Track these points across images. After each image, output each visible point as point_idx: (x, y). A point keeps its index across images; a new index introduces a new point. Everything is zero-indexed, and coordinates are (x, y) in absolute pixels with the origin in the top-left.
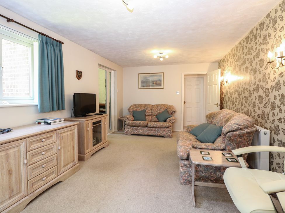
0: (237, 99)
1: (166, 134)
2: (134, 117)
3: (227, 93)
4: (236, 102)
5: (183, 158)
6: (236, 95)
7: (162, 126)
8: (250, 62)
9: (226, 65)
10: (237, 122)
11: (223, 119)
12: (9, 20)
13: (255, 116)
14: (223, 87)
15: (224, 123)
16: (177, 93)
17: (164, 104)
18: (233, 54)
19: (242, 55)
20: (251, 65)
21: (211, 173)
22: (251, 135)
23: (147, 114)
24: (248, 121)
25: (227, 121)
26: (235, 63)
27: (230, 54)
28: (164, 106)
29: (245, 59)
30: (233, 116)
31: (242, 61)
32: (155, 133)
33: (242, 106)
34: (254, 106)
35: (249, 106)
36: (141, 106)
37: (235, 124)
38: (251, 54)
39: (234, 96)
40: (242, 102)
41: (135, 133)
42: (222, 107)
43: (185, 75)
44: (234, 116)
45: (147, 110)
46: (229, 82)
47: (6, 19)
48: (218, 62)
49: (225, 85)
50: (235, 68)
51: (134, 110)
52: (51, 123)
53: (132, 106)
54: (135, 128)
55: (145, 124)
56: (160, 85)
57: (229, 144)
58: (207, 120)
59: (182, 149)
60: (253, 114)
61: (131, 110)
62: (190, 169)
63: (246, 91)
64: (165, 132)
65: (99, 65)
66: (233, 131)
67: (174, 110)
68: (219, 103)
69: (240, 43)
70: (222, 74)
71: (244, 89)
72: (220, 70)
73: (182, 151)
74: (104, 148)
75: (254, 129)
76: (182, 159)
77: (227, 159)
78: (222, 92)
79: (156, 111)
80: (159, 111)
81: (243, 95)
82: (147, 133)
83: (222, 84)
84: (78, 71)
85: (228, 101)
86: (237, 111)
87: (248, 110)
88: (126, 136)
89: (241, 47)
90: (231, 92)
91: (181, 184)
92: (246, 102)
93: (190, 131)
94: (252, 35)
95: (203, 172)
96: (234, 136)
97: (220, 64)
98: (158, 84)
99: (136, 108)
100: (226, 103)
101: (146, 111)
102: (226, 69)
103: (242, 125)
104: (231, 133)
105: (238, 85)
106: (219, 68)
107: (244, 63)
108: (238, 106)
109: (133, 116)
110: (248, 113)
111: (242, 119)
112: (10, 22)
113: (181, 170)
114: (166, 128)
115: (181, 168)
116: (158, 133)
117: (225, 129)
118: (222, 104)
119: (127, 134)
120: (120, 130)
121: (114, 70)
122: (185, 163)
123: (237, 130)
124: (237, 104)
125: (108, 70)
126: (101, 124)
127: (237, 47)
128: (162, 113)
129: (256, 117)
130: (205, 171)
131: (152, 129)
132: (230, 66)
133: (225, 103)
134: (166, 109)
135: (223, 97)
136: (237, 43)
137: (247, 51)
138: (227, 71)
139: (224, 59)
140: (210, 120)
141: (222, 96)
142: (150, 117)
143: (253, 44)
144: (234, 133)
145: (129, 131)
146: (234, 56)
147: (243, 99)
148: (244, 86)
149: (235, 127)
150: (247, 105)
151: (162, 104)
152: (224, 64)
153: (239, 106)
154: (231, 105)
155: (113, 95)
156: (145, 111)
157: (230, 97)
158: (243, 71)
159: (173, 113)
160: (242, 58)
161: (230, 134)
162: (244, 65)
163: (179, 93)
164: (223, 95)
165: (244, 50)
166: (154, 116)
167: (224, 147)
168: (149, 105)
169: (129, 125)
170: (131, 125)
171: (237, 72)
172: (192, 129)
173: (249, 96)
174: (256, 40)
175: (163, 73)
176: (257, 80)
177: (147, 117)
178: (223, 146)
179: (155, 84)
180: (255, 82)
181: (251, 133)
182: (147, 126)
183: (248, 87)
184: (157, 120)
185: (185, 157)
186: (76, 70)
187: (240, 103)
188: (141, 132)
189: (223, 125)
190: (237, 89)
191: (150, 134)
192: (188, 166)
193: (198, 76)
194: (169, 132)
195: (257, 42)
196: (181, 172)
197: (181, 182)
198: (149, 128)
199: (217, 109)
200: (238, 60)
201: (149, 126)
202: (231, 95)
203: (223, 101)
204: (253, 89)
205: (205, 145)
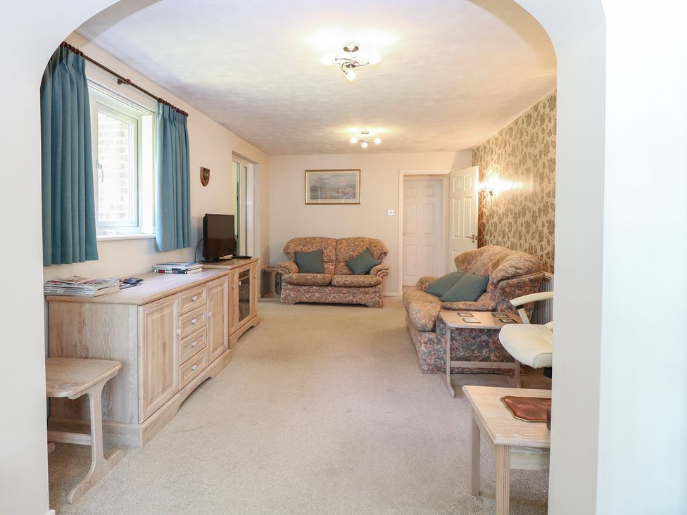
0: (511, 226)
1: (371, 299)
2: (297, 264)
3: (492, 215)
4: (510, 231)
5: (426, 329)
6: (510, 218)
7: (364, 282)
8: (533, 161)
9: (489, 158)
10: (514, 264)
11: (488, 263)
12: (121, 81)
13: (542, 256)
14: (484, 202)
15: (490, 269)
16: (389, 214)
17: (363, 238)
18: (503, 139)
19: (519, 145)
20: (535, 166)
21: (473, 351)
22: (536, 284)
23: (325, 260)
24: (531, 261)
25: (496, 265)
26: (508, 158)
27: (497, 139)
28: (363, 241)
29: (525, 153)
30: (506, 255)
31: (520, 157)
32: (348, 299)
33: (520, 238)
34: (541, 239)
35: (533, 239)
36: (313, 241)
37: (510, 267)
38: (536, 147)
39: (505, 221)
40: (520, 232)
41: (305, 300)
42: (481, 243)
43: (405, 176)
44: (508, 256)
45: (325, 249)
46: (496, 193)
47: (116, 78)
48: (473, 151)
49: (489, 198)
50: (507, 168)
51: (298, 250)
52: (187, 270)
53: (292, 241)
54: (305, 288)
55: (327, 280)
56: (354, 197)
57: (503, 300)
58: (458, 267)
59: (422, 314)
60: (539, 253)
61: (291, 250)
62: (439, 347)
63: (527, 212)
64: (368, 296)
65: (235, 154)
66: (508, 278)
67: (385, 250)
68: (476, 234)
69: (516, 122)
70: (482, 177)
71: (524, 208)
72: (478, 167)
73: (425, 317)
74: (252, 327)
75: (541, 275)
76: (424, 331)
77: (500, 320)
78: (482, 213)
79: (346, 253)
80: (351, 253)
81: (522, 220)
82: (330, 300)
83: (482, 196)
84: (205, 169)
85: (493, 230)
86: (513, 247)
87: (531, 247)
88: (283, 306)
89: (517, 131)
90: (501, 212)
91: (424, 373)
92: (528, 232)
93: (425, 288)
94: (536, 113)
95: (461, 350)
96: (511, 286)
97: (476, 156)
98: (348, 194)
99: (301, 247)
100: (491, 234)
101: (323, 253)
102: (489, 168)
103: (521, 269)
104: (506, 281)
105: (514, 199)
106: (474, 165)
107: (524, 161)
108: (513, 239)
109: (296, 262)
110: (531, 250)
111: (523, 259)
112: (123, 84)
113: (424, 348)
114: (371, 287)
115: (423, 345)
116: (354, 297)
117: (495, 275)
118: (482, 236)
119: (286, 302)
120: (266, 295)
121: (254, 163)
122: (430, 336)
123: (513, 277)
124: (511, 235)
125: (242, 163)
126: (248, 278)
127: (511, 129)
128: (360, 255)
129: (545, 257)
130: (463, 348)
131: (340, 289)
132: (498, 161)
133: (489, 234)
134: (367, 248)
135: (483, 223)
136: (510, 122)
137: (528, 139)
138: (491, 171)
139: (485, 147)
140: (463, 267)
141: (481, 221)
142: (332, 266)
143: (538, 129)
144: (510, 281)
145: (292, 295)
146: (505, 145)
147: (522, 226)
148: (524, 202)
149: (511, 271)
150: (528, 236)
151: (358, 238)
152: (485, 156)
153: (515, 240)
154: (500, 239)
155: (250, 218)
156: (321, 253)
157: (498, 223)
158: (523, 174)
159: (383, 255)
160: (520, 150)
161: (503, 283)
162: (524, 164)
163: (392, 214)
164: (485, 218)
165: (523, 138)
166: (342, 263)
167: (495, 306)
168: (329, 239)
169: (291, 283)
170: (295, 282)
171: (510, 175)
172: (430, 285)
173: (533, 220)
174: (542, 125)
175: (360, 170)
176: (545, 194)
177: (326, 266)
178: (493, 304)
179: (341, 194)
180: (543, 197)
181: (536, 280)
182: (330, 284)
183: (530, 205)
184: (349, 272)
185: (430, 325)
186: (201, 168)
187: (517, 234)
188: (317, 295)
189: (490, 272)
190: (512, 207)
191: (336, 300)
192: (435, 340)
193: (430, 178)
194: (378, 294)
195: (545, 128)
196: (424, 353)
197: (424, 370)
198: (335, 288)
199: (472, 247)
200: (513, 154)
201: (334, 282)
202: (500, 219)
203: (484, 230)
204: (539, 208)
205: (463, 304)
